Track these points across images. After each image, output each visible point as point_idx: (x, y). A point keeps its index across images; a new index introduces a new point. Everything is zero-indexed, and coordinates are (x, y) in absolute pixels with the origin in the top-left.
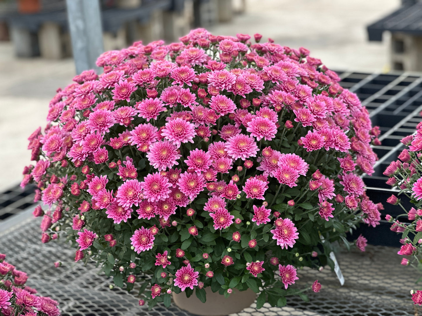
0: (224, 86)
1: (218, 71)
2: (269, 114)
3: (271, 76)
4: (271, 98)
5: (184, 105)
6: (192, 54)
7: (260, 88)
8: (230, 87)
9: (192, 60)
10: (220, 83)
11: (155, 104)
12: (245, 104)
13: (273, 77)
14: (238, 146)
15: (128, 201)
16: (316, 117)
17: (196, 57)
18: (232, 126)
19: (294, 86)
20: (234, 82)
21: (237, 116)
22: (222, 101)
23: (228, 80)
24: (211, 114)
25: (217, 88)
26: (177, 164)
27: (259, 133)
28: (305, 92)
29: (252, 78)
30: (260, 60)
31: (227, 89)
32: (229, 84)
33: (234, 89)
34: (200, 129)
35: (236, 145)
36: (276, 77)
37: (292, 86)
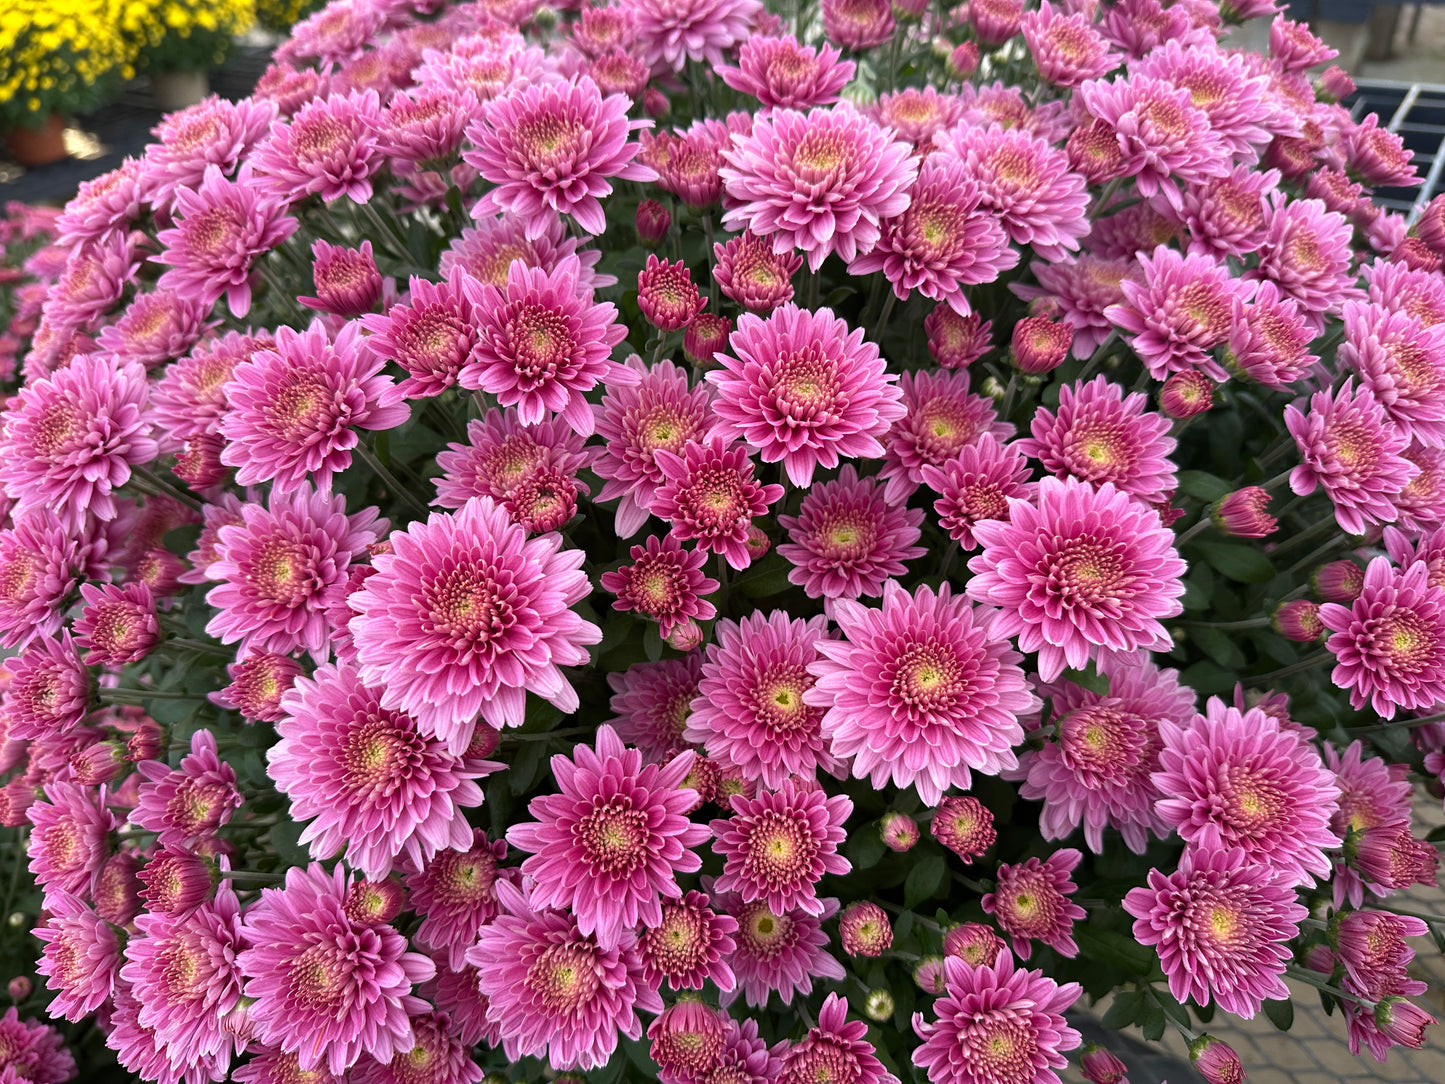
0: (825, 233)
1: (794, 116)
2: (1123, 439)
3: (1134, 148)
4: (1137, 317)
5: (520, 402)
7: (1067, 233)
8: (873, 238)
9: (668, 32)
10: (803, 211)
11: (328, 375)
12: (954, 345)
13: (1151, 154)
14: (898, 699)
15: (173, 1027)
16: (1409, 442)
17: (691, 12)
18: (867, 485)
19: (1256, 207)
20: (904, 203)
21: (906, 435)
23: (860, 187)
24: (715, 469)
25: (779, 249)
26: (465, 843)
27: (1063, 620)
28: (1311, 248)
29: (1019, 162)
30: (1062, 35)
31: (850, 254)
32: (862, 220)
33: (894, 253)
34: (641, 565)
35: (885, 687)
36: (1166, 157)
37: (1240, 207)
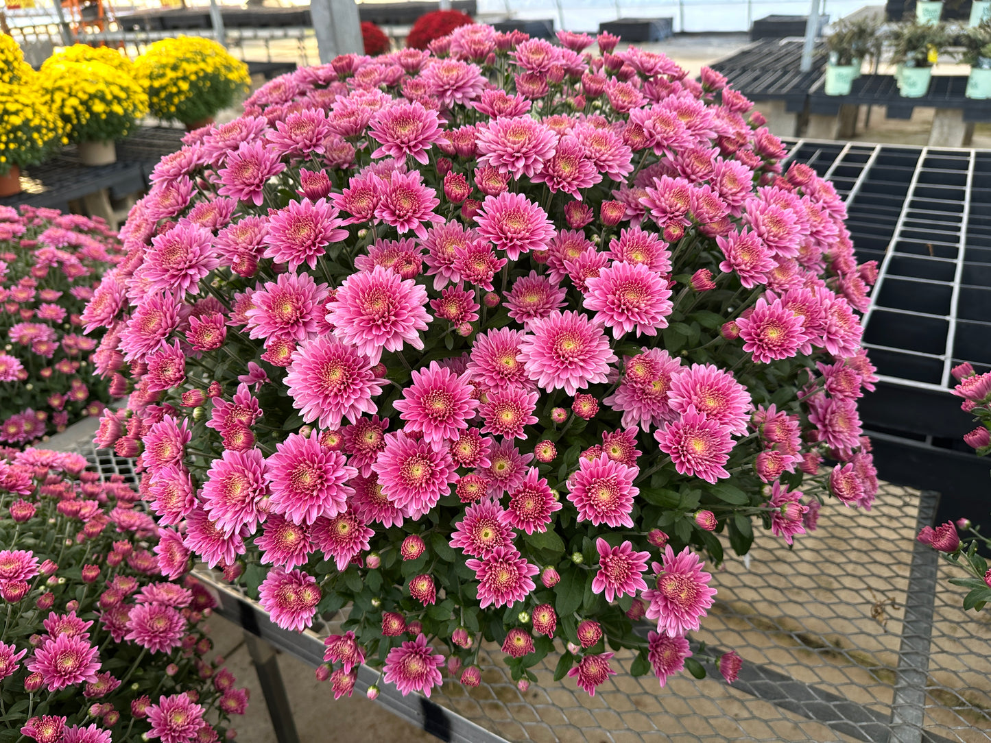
0: (521, 164)
1: (506, 120)
2: (648, 250)
3: (651, 135)
4: (653, 202)
5: (398, 225)
6: (446, 74)
7: (622, 169)
8: (540, 167)
9: (446, 91)
10: (512, 156)
12: (577, 217)
13: (658, 137)
14: (557, 353)
15: (229, 515)
16: (774, 254)
17: (456, 82)
18: (541, 278)
19: (709, 163)
20: (553, 153)
21: (557, 254)
22: (515, 213)
23: (534, 147)
24: (478, 253)
25: (502, 171)
26: (373, 410)
27: (622, 313)
28: (734, 180)
29: (602, 140)
30: (621, 91)
31: (532, 174)
32: (536, 160)
33: (549, 175)
34: (446, 298)
35: (551, 349)
36: (666, 139)
37: (702, 163)
